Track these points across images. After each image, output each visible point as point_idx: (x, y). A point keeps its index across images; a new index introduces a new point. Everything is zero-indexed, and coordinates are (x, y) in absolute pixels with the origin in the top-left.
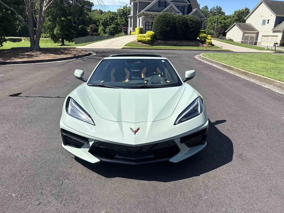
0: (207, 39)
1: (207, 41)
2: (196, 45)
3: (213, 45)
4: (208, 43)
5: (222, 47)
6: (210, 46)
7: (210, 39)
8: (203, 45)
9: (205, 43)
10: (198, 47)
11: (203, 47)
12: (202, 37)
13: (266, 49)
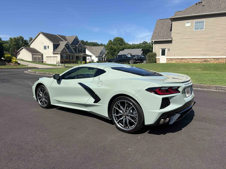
0: (12, 58)
1: (13, 60)
2: (3, 64)
3: (19, 64)
4: (15, 62)
5: (28, 65)
6: (17, 64)
7: (15, 59)
8: (10, 64)
9: (12, 63)
10: (6, 66)
11: (11, 66)
12: (8, 57)
13: (57, 65)
